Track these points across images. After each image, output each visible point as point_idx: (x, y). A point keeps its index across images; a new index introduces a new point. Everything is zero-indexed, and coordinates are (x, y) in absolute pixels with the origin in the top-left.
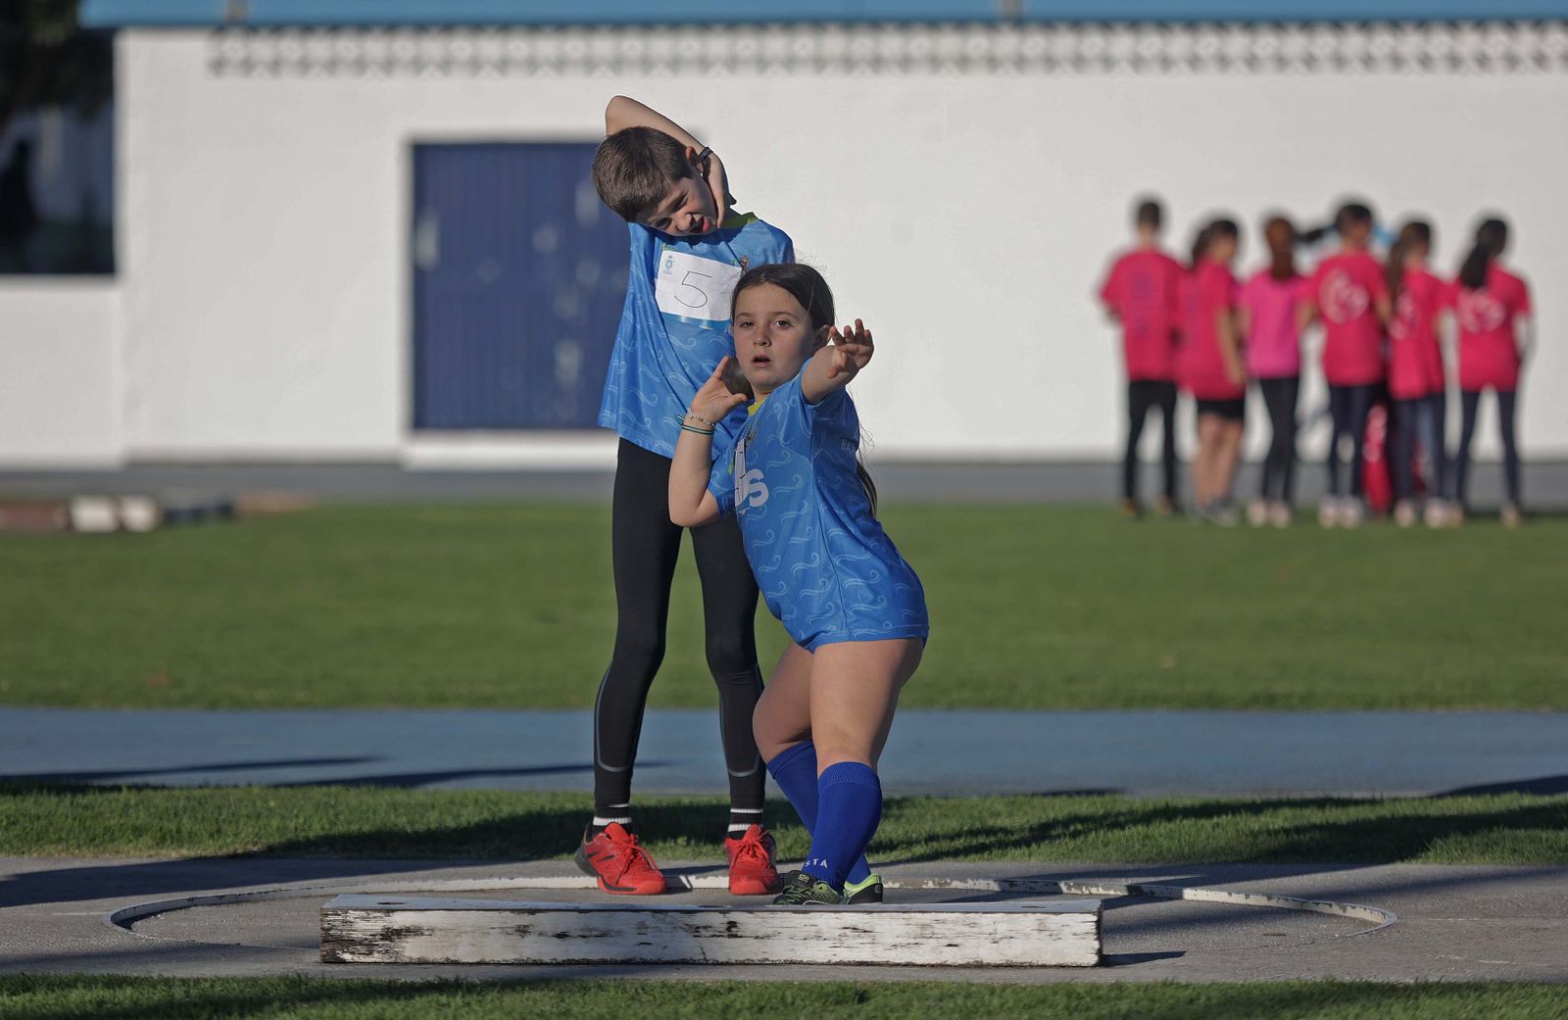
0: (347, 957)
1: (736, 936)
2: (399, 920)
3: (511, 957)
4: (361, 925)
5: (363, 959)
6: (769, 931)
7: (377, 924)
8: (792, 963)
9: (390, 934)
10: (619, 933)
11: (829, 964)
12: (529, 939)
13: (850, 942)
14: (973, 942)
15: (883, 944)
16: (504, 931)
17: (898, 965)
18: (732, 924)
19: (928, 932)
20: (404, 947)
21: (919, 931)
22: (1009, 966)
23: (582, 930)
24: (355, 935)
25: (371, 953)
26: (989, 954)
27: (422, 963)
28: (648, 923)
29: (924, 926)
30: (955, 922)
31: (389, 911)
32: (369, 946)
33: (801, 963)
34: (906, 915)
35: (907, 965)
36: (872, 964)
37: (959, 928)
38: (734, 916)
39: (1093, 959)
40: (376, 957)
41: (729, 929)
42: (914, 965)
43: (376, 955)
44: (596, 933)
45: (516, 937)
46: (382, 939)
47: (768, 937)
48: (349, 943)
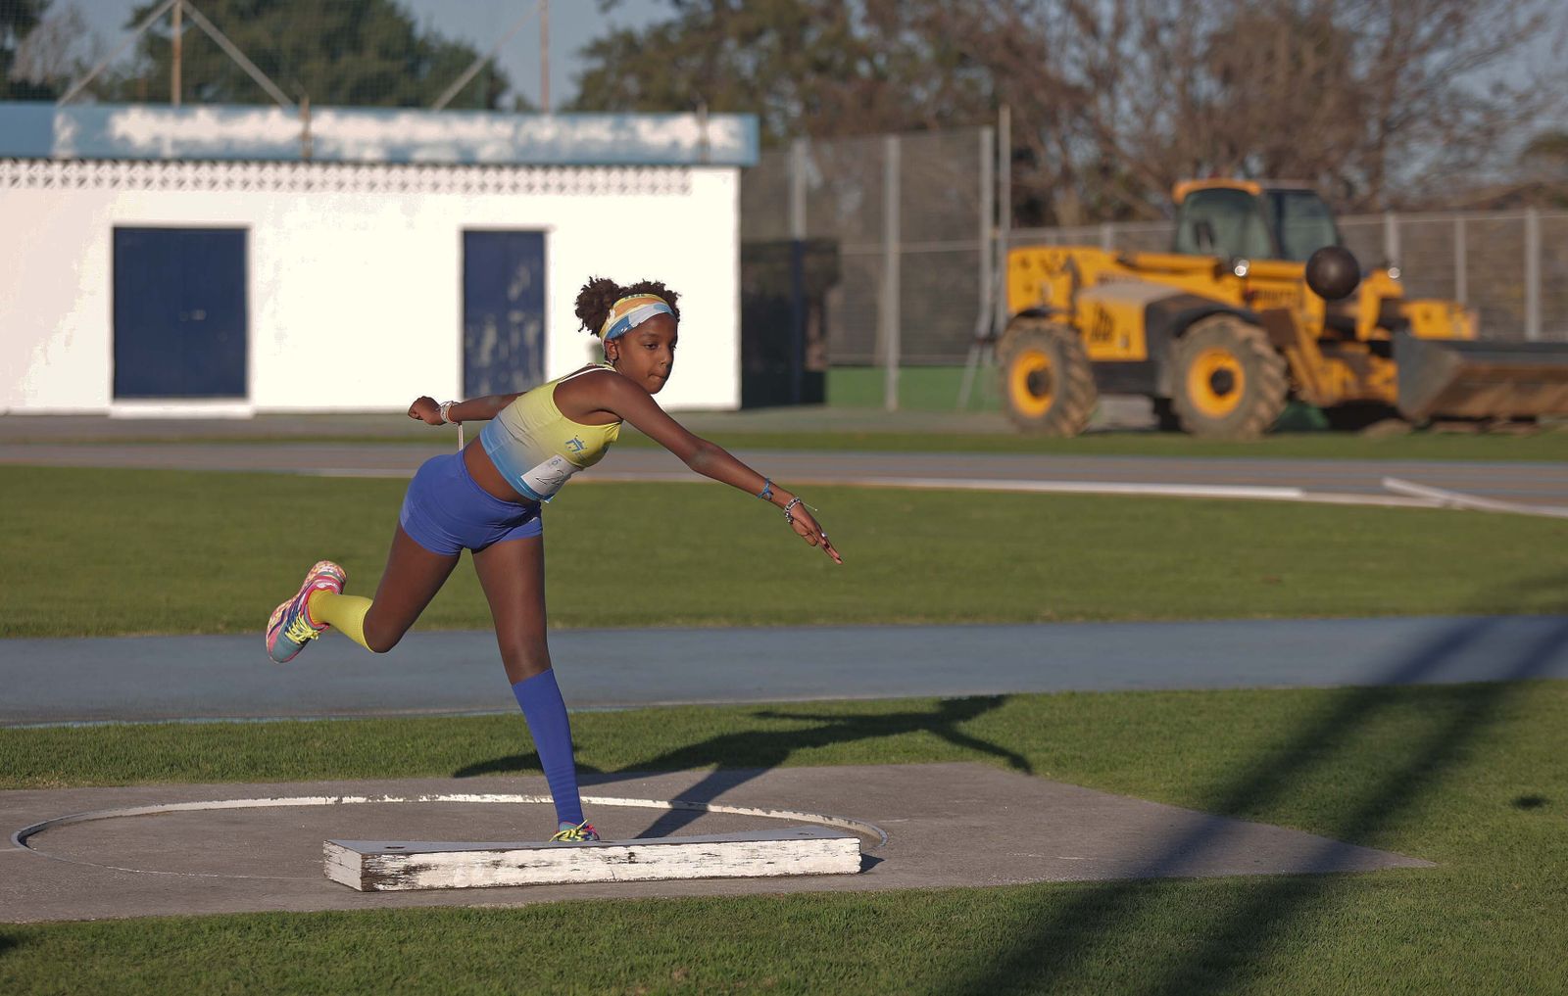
0: (381, 887)
1: (634, 862)
2: (416, 860)
3: (488, 882)
4: (391, 864)
5: (391, 888)
6: (656, 858)
7: (401, 863)
8: (670, 879)
9: (410, 870)
10: (559, 864)
11: (693, 878)
12: (500, 869)
13: (705, 863)
14: (782, 861)
15: (727, 864)
16: (484, 865)
17: (735, 877)
18: (632, 854)
19: (755, 855)
20: (418, 879)
21: (750, 854)
22: (806, 875)
23: (535, 861)
24: (386, 872)
25: (396, 884)
26: (793, 868)
27: (431, 889)
28: (577, 856)
29: (753, 851)
30: (772, 847)
31: (408, 854)
32: (395, 879)
33: (675, 879)
34: (742, 844)
35: (742, 877)
36: (720, 877)
37: (775, 851)
38: (633, 849)
39: (857, 868)
40: (400, 887)
41: (629, 858)
42: (747, 877)
43: (400, 885)
44: (543, 864)
45: (492, 869)
46: (404, 874)
47: (655, 862)
48: (382, 878)
